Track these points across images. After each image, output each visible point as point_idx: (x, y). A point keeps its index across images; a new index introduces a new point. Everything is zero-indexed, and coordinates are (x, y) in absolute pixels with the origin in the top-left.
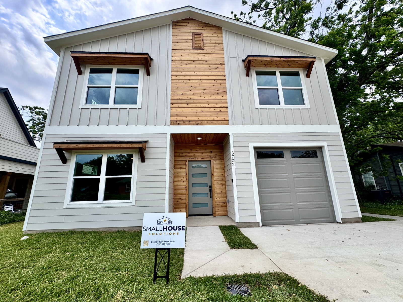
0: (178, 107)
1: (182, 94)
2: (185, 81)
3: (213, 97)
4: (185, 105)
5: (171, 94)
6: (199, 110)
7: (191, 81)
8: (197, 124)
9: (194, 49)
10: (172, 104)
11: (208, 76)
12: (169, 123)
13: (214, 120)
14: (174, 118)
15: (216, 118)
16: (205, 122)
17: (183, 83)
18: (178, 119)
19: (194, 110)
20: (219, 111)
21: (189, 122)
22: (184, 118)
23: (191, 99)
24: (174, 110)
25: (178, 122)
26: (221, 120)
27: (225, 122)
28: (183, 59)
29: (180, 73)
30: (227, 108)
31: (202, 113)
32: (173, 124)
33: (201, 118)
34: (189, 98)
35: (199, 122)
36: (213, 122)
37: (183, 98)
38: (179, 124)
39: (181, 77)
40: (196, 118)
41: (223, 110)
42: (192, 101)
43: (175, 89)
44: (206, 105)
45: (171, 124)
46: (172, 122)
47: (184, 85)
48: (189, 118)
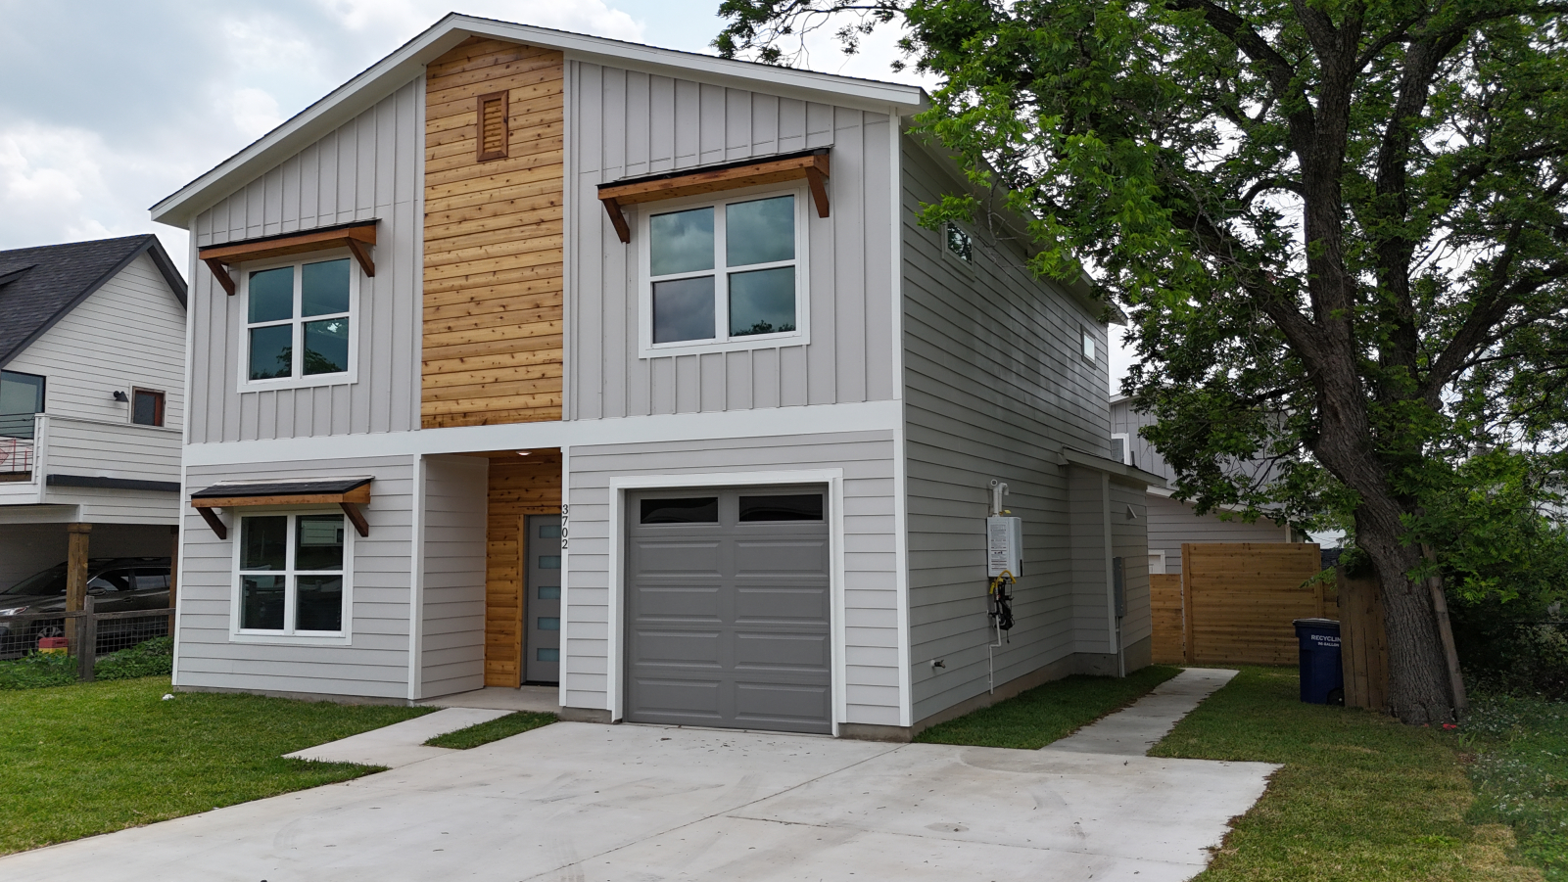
0: (438, 371)
1: (449, 328)
2: (457, 283)
3: (527, 330)
4: (455, 364)
5: (424, 330)
6: (490, 375)
7: (471, 281)
8: (485, 423)
9: (482, 160)
10: (425, 363)
11: (516, 255)
12: (417, 422)
13: (525, 407)
14: (431, 408)
15: (531, 402)
16: (505, 414)
17: (452, 289)
18: (439, 411)
19: (478, 377)
20: (539, 375)
21: (465, 419)
22: (453, 407)
23: (469, 342)
24: (430, 380)
25: (439, 419)
26: (543, 404)
27: (553, 411)
28: (454, 201)
29: (445, 256)
30: (562, 363)
31: (497, 387)
32: (429, 426)
33: (496, 403)
34: (465, 340)
35: (489, 415)
36: (522, 412)
37: (452, 341)
38: (441, 425)
39: (449, 271)
40: (480, 404)
41: (550, 370)
42: (472, 348)
43: (434, 311)
44: (506, 359)
45: (423, 427)
46: (426, 419)
47: (452, 297)
48: (465, 406)
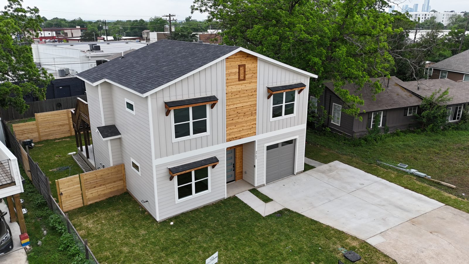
0: (230, 129)
1: (232, 119)
2: (234, 109)
3: (249, 118)
4: (234, 127)
5: (226, 120)
6: (241, 129)
7: (237, 108)
8: (240, 139)
9: (240, 81)
10: (227, 128)
11: (247, 102)
12: (225, 141)
13: (249, 134)
14: (228, 137)
15: (249, 133)
16: (244, 136)
18: (230, 138)
19: (239, 129)
20: (251, 127)
21: (236, 138)
22: (233, 136)
24: (228, 131)
25: (230, 139)
26: (252, 133)
27: (254, 134)
28: (233, 90)
29: (231, 103)
30: (256, 124)
31: (243, 131)
32: (228, 142)
33: (242, 134)
34: (236, 122)
35: (241, 137)
37: (233, 122)
38: (230, 141)
39: (232, 106)
40: (239, 135)
41: (254, 126)
42: (238, 123)
43: (228, 116)
44: (245, 125)
45: (227, 142)
46: (227, 140)
47: (233, 112)
48: (236, 136)
